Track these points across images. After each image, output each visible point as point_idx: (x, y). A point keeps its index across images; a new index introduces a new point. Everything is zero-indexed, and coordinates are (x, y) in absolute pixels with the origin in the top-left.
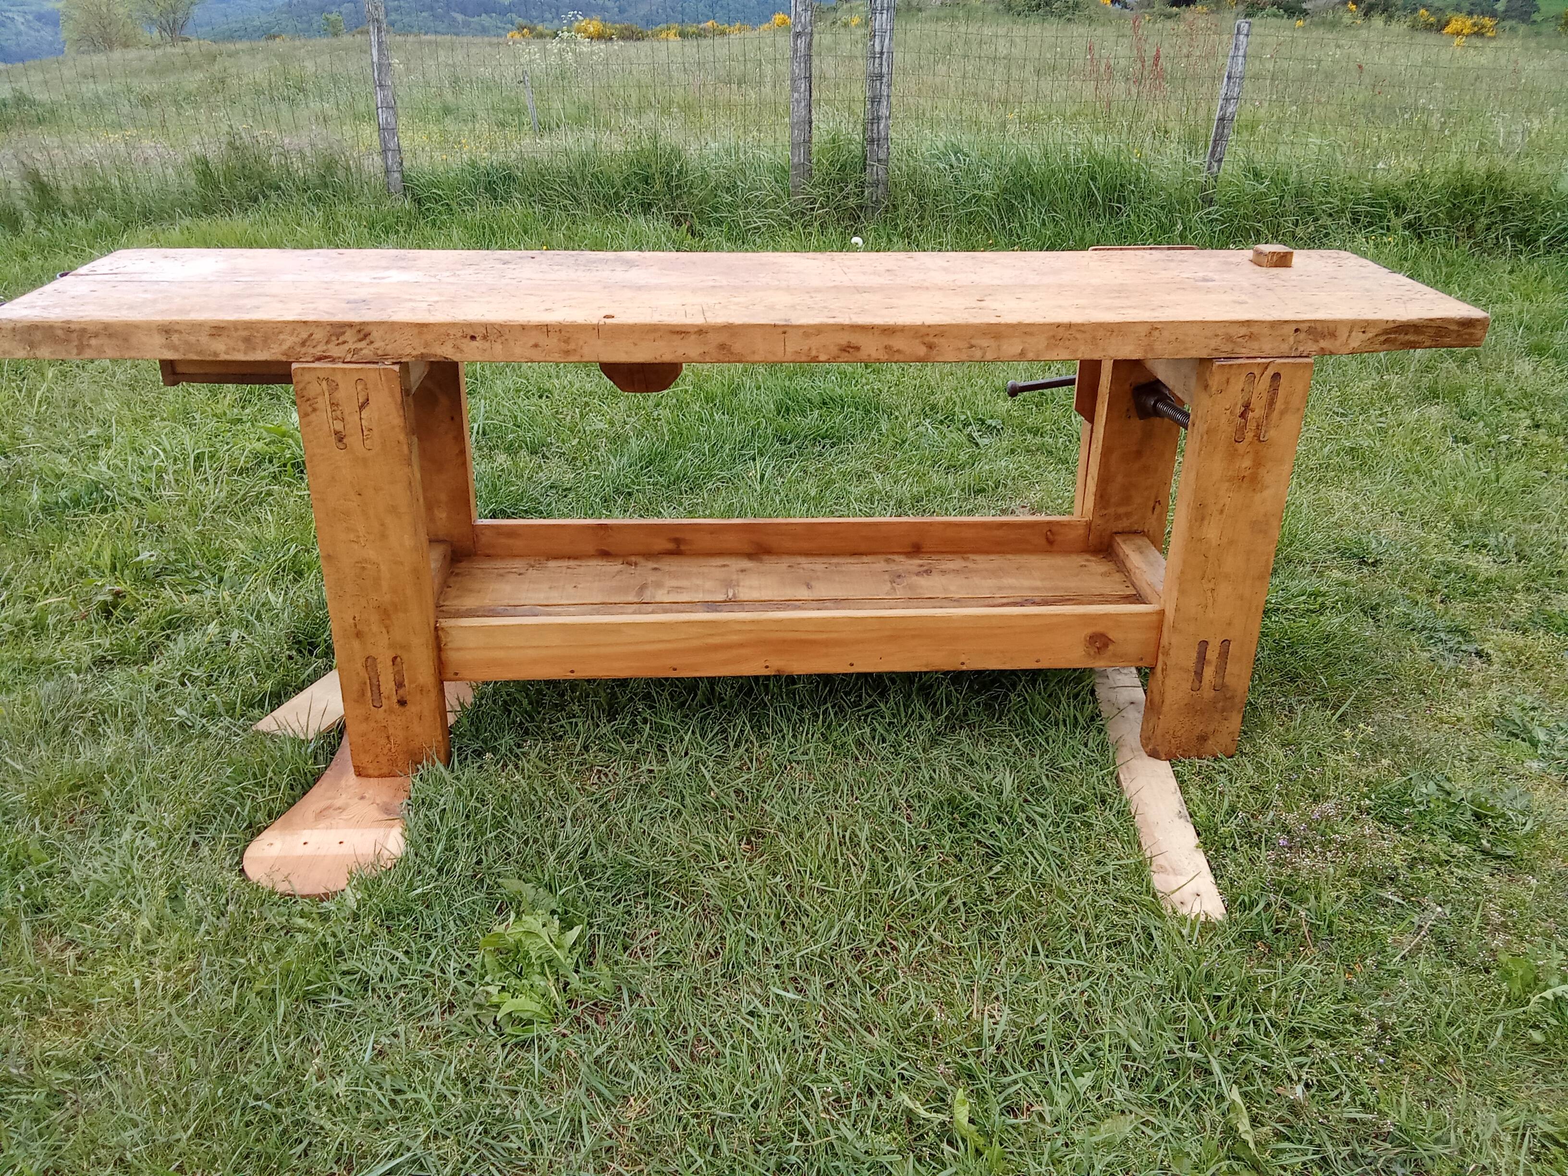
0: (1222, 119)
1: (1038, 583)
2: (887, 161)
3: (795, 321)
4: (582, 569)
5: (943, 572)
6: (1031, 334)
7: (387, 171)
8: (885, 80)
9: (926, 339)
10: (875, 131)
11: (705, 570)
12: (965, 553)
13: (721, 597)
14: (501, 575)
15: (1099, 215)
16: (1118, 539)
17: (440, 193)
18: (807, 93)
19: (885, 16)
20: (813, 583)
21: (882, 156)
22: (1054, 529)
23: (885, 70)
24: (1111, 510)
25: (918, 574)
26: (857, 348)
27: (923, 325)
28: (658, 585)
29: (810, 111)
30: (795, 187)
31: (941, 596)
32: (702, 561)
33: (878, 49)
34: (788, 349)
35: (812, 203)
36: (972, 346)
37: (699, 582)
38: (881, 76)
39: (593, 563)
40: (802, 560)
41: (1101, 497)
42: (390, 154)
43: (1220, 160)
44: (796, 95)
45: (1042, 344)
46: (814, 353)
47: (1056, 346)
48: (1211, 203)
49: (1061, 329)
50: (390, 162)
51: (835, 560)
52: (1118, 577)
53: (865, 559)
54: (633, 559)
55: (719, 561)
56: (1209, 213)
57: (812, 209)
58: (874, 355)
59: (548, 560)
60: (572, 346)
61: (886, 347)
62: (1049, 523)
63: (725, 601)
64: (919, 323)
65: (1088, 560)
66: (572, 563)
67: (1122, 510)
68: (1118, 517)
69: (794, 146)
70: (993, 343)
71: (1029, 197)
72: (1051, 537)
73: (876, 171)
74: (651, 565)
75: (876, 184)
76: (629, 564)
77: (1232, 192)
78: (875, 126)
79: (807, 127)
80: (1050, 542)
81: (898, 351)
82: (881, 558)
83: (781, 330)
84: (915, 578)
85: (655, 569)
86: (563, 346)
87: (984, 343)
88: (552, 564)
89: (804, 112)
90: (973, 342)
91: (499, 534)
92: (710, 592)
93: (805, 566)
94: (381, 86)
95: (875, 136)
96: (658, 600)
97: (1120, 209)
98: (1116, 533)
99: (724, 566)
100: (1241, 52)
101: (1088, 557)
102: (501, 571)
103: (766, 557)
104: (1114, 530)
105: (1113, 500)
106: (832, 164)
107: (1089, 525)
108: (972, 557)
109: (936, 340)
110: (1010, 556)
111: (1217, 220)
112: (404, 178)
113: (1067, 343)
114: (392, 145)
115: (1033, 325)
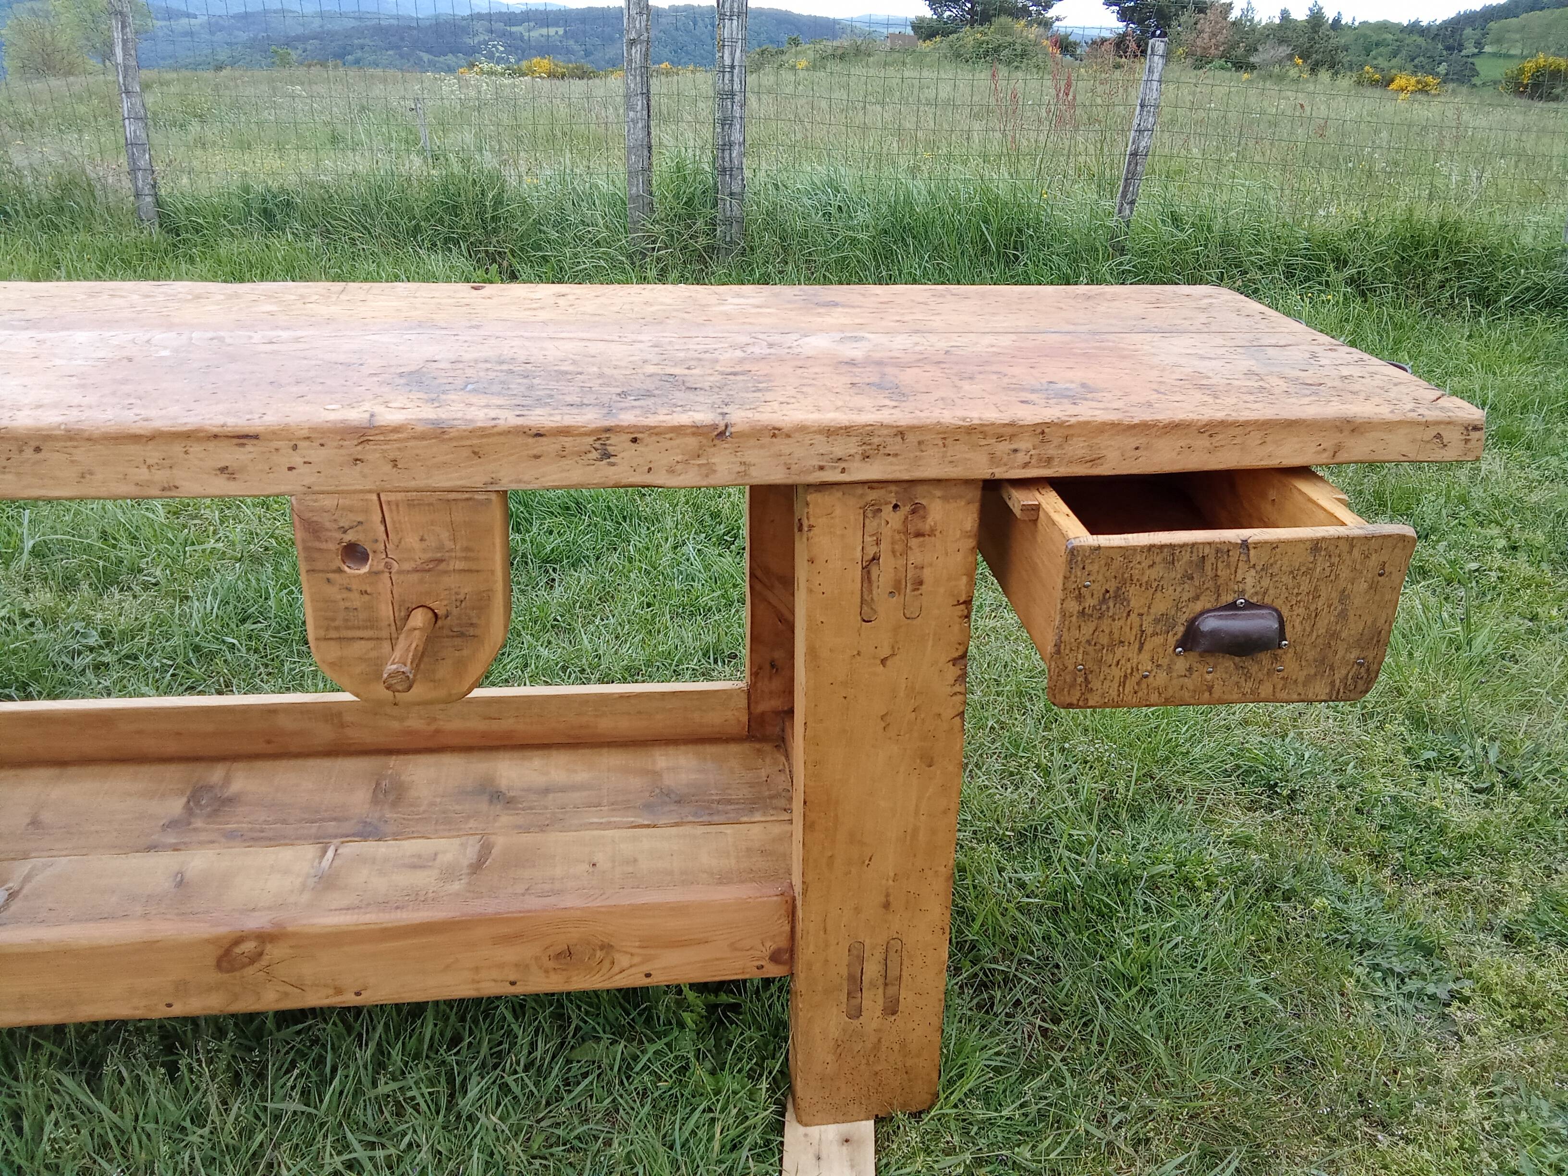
0: (1134, 154)
2: (742, 193)
7: (137, 195)
8: (737, 99)
10: (727, 159)
15: (992, 264)
17: (201, 221)
18: (645, 112)
19: (735, 22)
21: (736, 189)
23: (737, 87)
29: (649, 133)
30: (635, 223)
33: (728, 62)
35: (654, 242)
38: (732, 94)
42: (140, 174)
43: (1133, 202)
44: (631, 114)
48: (1122, 251)
50: (140, 184)
56: (1121, 264)
57: (653, 249)
69: (632, 174)
71: (910, 241)
73: (730, 207)
75: (728, 222)
77: (1147, 239)
78: (727, 153)
79: (646, 152)
89: (641, 134)
94: (127, 92)
95: (727, 165)
97: (1016, 257)
100: (1156, 76)
106: (677, 196)
111: (1130, 271)
112: (158, 203)
114: (142, 163)
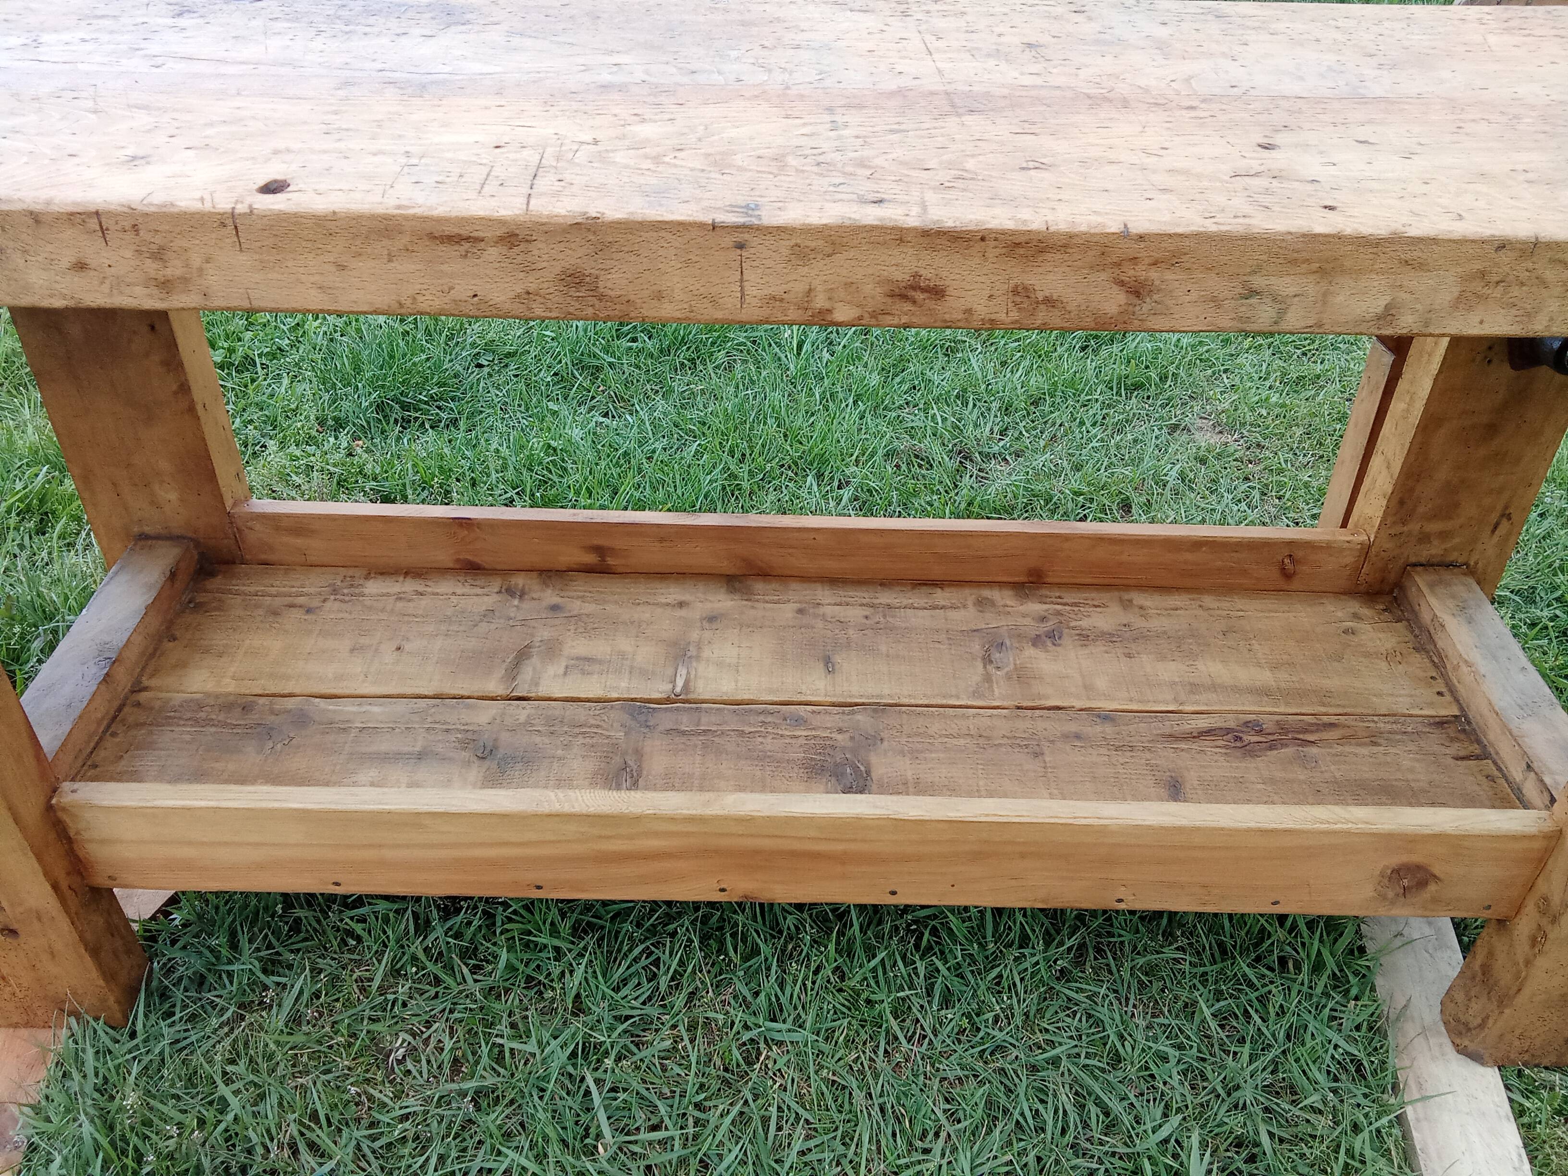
1: (1266, 677)
3: (771, 217)
4: (424, 602)
5: (1085, 638)
6: (1420, 266)
9: (1130, 273)
11: (644, 613)
12: (1127, 587)
13: (658, 689)
14: (276, 613)
16: (1421, 580)
20: (837, 659)
22: (1299, 554)
24: (1414, 527)
25: (1036, 641)
26: (937, 292)
27: (1125, 235)
28: (552, 650)
31: (1078, 704)
32: (640, 589)
34: (750, 290)
36: (1253, 293)
37: (625, 644)
39: (445, 586)
40: (824, 594)
41: (1402, 502)
45: (1446, 295)
46: (820, 302)
47: (1482, 298)
49: (1504, 257)
51: (885, 597)
52: (1418, 663)
53: (941, 596)
54: (519, 581)
55: (672, 593)
58: (982, 310)
59: (367, 577)
60: (174, 270)
61: (1015, 291)
62: (1291, 543)
63: (668, 701)
64: (1114, 227)
65: (1356, 616)
66: (409, 586)
67: (1434, 527)
68: (1424, 538)
70: (1311, 287)
72: (1289, 567)
74: (550, 596)
76: (510, 592)
80: (1287, 576)
81: (1049, 302)
82: (969, 595)
83: (728, 240)
84: (1030, 652)
85: (555, 608)
86: (151, 267)
87: (1286, 285)
88: (373, 587)
90: (1258, 282)
91: (278, 528)
92: (645, 674)
93: (829, 610)
96: (543, 691)
98: (1414, 565)
99: (681, 604)
101: (1354, 606)
102: (278, 601)
103: (759, 586)
104: (1413, 559)
105: (1421, 509)
107: (1366, 550)
108: (1139, 598)
109: (1154, 274)
110: (1208, 600)
113: (1515, 291)
115: (1434, 241)
